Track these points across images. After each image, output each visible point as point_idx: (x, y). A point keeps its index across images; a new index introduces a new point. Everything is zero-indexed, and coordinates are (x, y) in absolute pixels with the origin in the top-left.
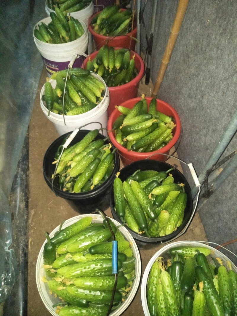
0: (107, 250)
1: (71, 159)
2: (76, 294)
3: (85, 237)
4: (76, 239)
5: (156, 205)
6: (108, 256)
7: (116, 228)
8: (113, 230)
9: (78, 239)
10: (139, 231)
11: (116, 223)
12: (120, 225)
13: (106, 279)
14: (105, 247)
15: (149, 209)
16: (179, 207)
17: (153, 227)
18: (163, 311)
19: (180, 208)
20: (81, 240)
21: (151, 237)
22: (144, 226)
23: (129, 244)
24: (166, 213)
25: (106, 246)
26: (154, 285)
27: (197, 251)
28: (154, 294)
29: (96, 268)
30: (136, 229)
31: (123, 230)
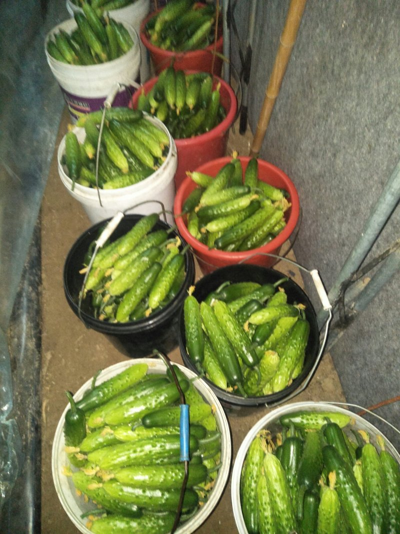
0: (173, 419)
1: (111, 265)
2: (119, 495)
3: (136, 398)
4: (120, 401)
5: (257, 342)
6: (175, 429)
7: (188, 383)
8: (183, 386)
9: (124, 402)
10: (228, 386)
11: (189, 373)
12: (196, 377)
13: (172, 469)
14: (170, 416)
15: (244, 349)
16: (296, 344)
17: (252, 379)
18: (268, 523)
19: (298, 346)
20: (128, 403)
21: (249, 397)
22: (235, 377)
23: (210, 410)
24: (273, 355)
25: (171, 413)
26: (254, 478)
27: (325, 419)
28: (253, 494)
29: (154, 452)
30: (222, 383)
31: (201, 384)
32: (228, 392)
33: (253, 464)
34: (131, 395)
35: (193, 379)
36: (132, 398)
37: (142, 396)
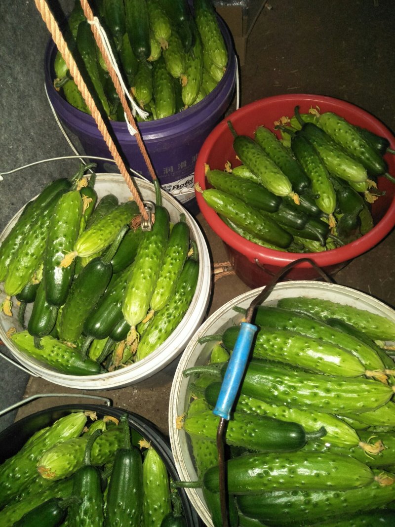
7: (205, 483)
8: (216, 480)
10: (145, 450)
11: (196, 498)
27: (38, 346)
32: (148, 440)
33: (160, 331)
34: (316, 505)
35: (194, 485)
36: (315, 497)
37: (295, 493)
